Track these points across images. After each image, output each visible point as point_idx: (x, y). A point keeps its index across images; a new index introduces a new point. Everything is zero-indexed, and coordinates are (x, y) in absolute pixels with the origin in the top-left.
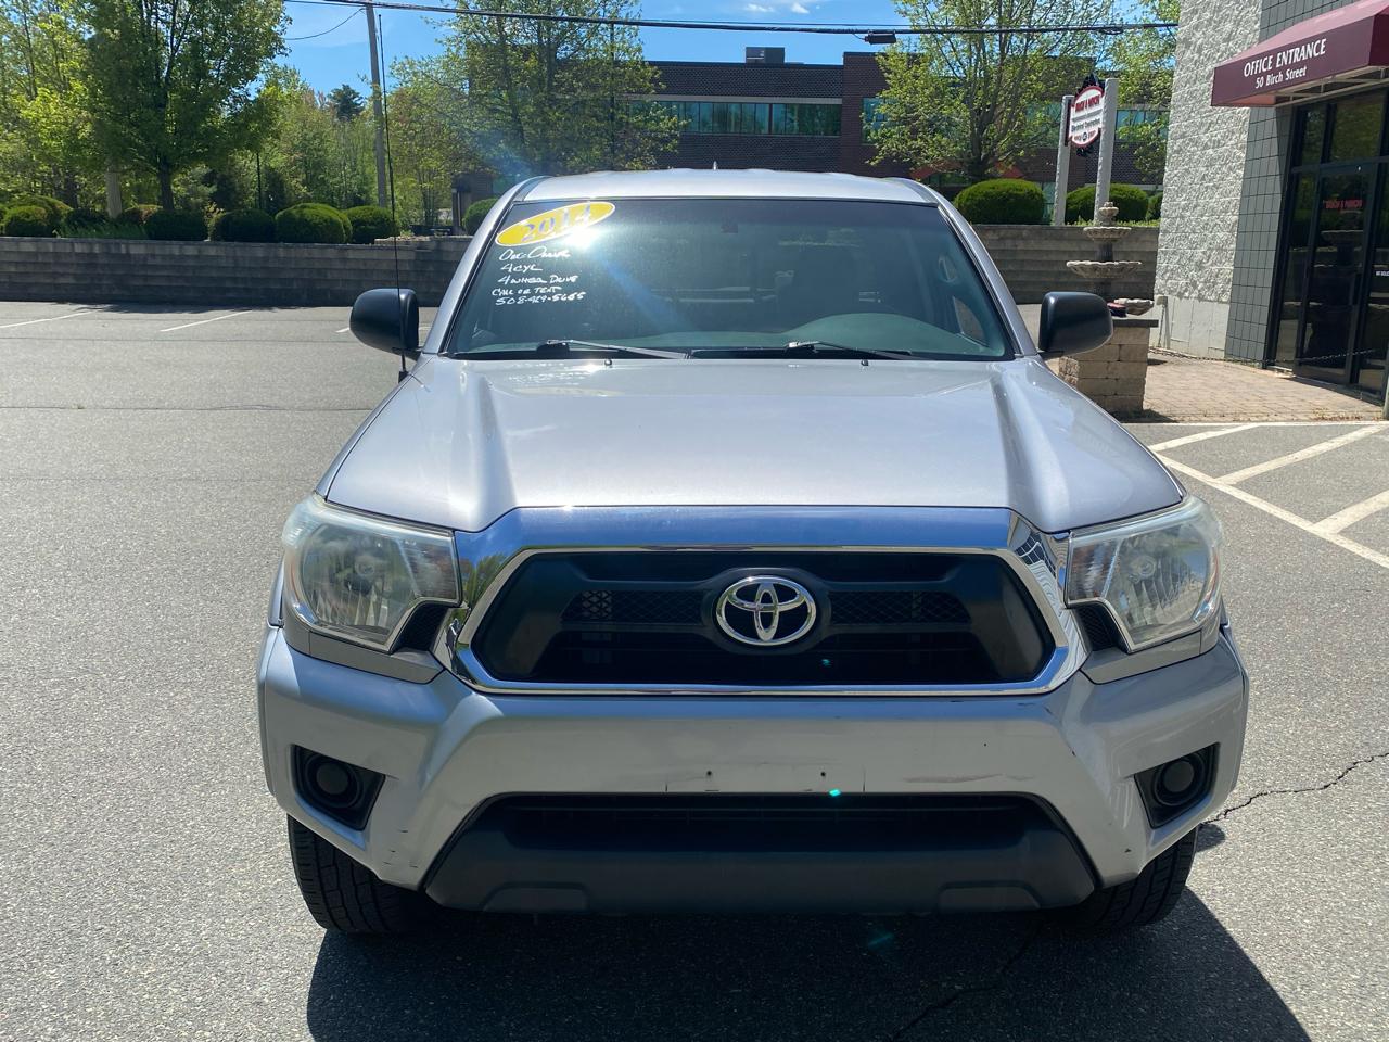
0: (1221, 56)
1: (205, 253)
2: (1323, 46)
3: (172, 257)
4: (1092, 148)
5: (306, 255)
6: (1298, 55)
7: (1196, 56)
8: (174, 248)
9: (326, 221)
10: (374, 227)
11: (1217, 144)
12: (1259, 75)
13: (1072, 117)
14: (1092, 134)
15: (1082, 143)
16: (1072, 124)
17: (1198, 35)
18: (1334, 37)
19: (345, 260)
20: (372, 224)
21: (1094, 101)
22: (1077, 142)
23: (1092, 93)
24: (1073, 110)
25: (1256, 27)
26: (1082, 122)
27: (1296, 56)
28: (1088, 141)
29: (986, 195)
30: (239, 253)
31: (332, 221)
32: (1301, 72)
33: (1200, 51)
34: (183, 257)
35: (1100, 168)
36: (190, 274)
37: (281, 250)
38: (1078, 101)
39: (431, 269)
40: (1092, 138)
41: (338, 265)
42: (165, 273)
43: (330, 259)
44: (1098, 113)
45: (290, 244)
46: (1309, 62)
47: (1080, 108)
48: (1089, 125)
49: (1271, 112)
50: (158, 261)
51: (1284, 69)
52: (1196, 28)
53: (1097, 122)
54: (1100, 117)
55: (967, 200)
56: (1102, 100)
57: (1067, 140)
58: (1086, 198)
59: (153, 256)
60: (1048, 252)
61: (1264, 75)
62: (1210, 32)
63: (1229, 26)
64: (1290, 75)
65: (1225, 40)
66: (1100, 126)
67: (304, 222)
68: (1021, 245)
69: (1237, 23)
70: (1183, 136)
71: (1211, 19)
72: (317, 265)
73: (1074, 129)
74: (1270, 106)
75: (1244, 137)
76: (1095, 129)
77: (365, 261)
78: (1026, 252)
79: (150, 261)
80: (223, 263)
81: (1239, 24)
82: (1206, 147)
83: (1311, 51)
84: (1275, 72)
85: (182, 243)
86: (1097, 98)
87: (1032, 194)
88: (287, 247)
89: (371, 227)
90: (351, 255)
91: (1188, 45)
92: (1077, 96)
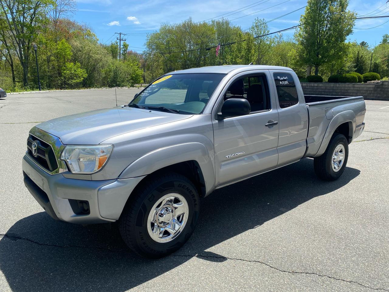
1: (319, 85)
3: (312, 86)
5: (344, 86)
8: (312, 84)
9: (352, 77)
10: (370, 78)
19: (354, 87)
20: (370, 77)
30: (327, 85)
31: (354, 77)
34: (314, 86)
36: (315, 90)
37: (338, 85)
39: (379, 90)
41: (352, 89)
42: (310, 90)
43: (350, 87)
45: (340, 83)
50: (308, 87)
59: (307, 86)
67: (346, 77)
72: (346, 89)
77: (359, 87)
79: (307, 87)
80: (323, 88)
85: (314, 83)
88: (340, 84)
89: (369, 78)
90: (356, 86)
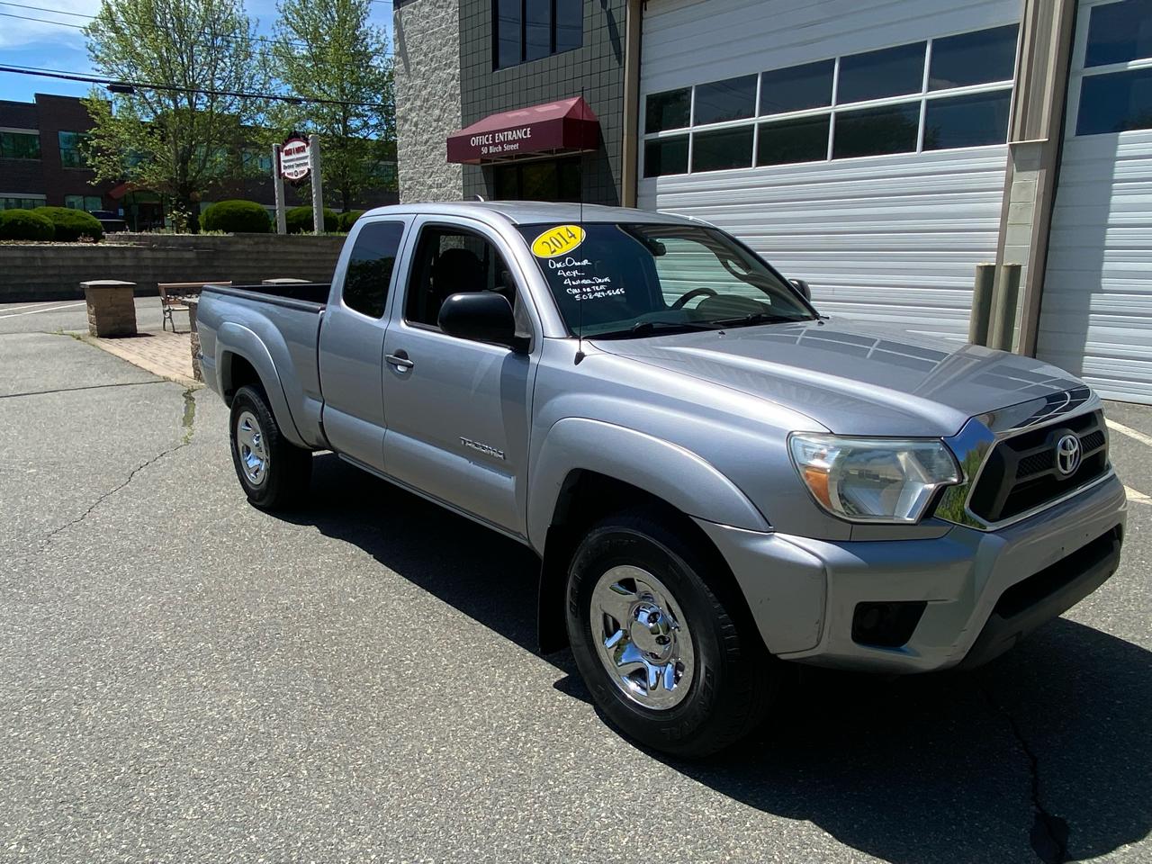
0: (434, 130)
2: (528, 132)
4: (305, 181)
6: (510, 136)
7: (414, 129)
11: (439, 186)
12: (485, 145)
13: (282, 159)
14: (302, 172)
15: (294, 177)
16: (283, 164)
17: (413, 115)
18: (537, 128)
21: (299, 150)
22: (290, 177)
23: (297, 144)
24: (282, 155)
25: (459, 114)
26: (291, 164)
27: (509, 137)
28: (299, 176)
29: (228, 211)
32: (516, 146)
33: (416, 125)
35: (314, 196)
38: (287, 148)
40: (302, 175)
44: (306, 157)
46: (520, 141)
47: (288, 153)
48: (298, 166)
49: (479, 168)
51: (502, 143)
52: (411, 110)
53: (306, 164)
54: (308, 160)
55: (214, 215)
56: (308, 149)
57: (280, 175)
58: (307, 215)
60: (291, 253)
61: (488, 146)
62: (422, 113)
63: (437, 112)
64: (507, 148)
65: (435, 121)
66: (309, 167)
68: (271, 248)
69: (443, 110)
70: (411, 179)
71: (422, 106)
73: (285, 168)
74: (478, 164)
75: (460, 183)
76: (305, 169)
78: (275, 252)
81: (444, 112)
82: (431, 187)
83: (520, 134)
84: (495, 145)
86: (303, 147)
87: (261, 212)
91: (406, 121)
92: (284, 145)
